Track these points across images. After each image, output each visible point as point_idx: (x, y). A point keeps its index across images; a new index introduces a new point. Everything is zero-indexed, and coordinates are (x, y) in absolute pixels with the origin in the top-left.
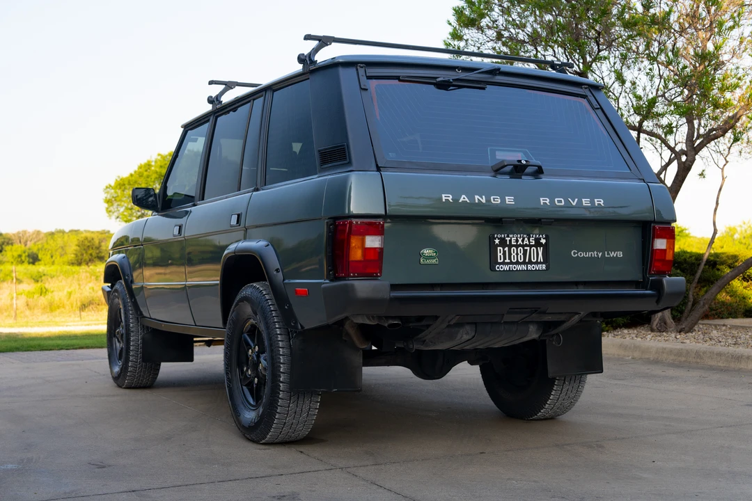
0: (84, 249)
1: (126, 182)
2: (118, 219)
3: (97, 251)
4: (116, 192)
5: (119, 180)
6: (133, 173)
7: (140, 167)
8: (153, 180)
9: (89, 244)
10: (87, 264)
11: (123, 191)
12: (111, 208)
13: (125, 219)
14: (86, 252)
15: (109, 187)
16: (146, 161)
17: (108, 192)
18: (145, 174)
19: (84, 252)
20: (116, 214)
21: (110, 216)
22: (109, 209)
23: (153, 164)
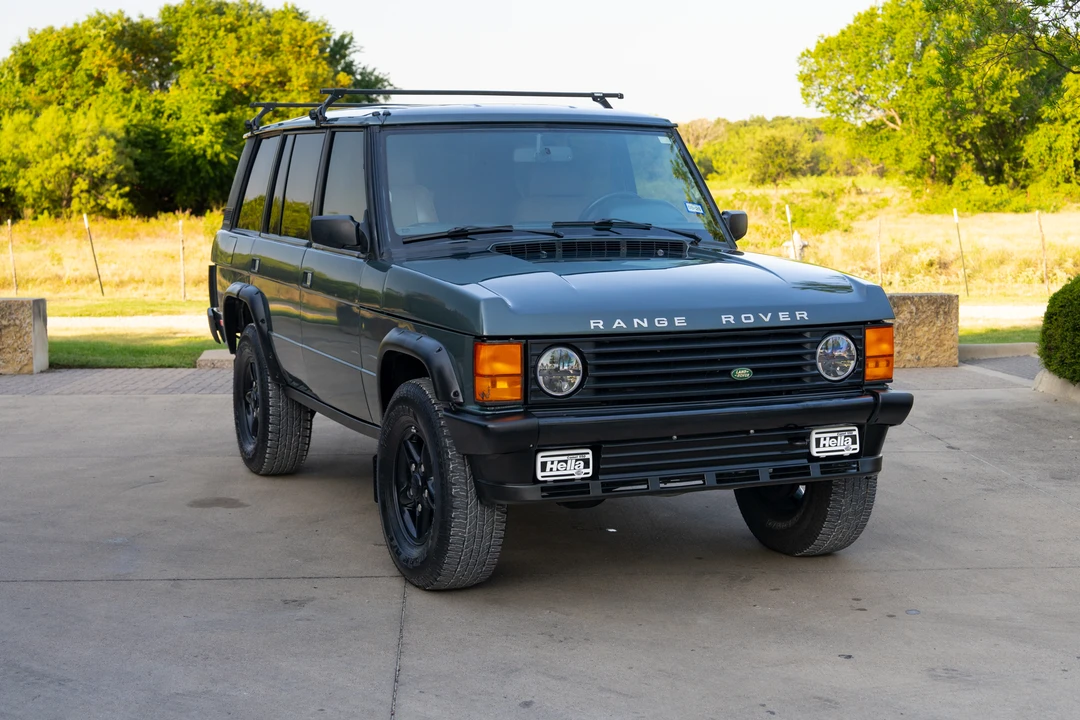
0: (770, 157)
1: (834, 46)
2: (821, 108)
3: (791, 161)
4: (817, 62)
5: (822, 41)
6: (846, 29)
7: (858, 19)
8: (878, 40)
9: (776, 149)
10: (774, 181)
11: (831, 60)
12: (811, 91)
13: (831, 108)
14: (773, 162)
15: (807, 54)
16: (868, 9)
17: (805, 63)
18: (866, 30)
19: (769, 161)
20: (817, 99)
21: (807, 102)
22: (806, 92)
23: (880, 12)
